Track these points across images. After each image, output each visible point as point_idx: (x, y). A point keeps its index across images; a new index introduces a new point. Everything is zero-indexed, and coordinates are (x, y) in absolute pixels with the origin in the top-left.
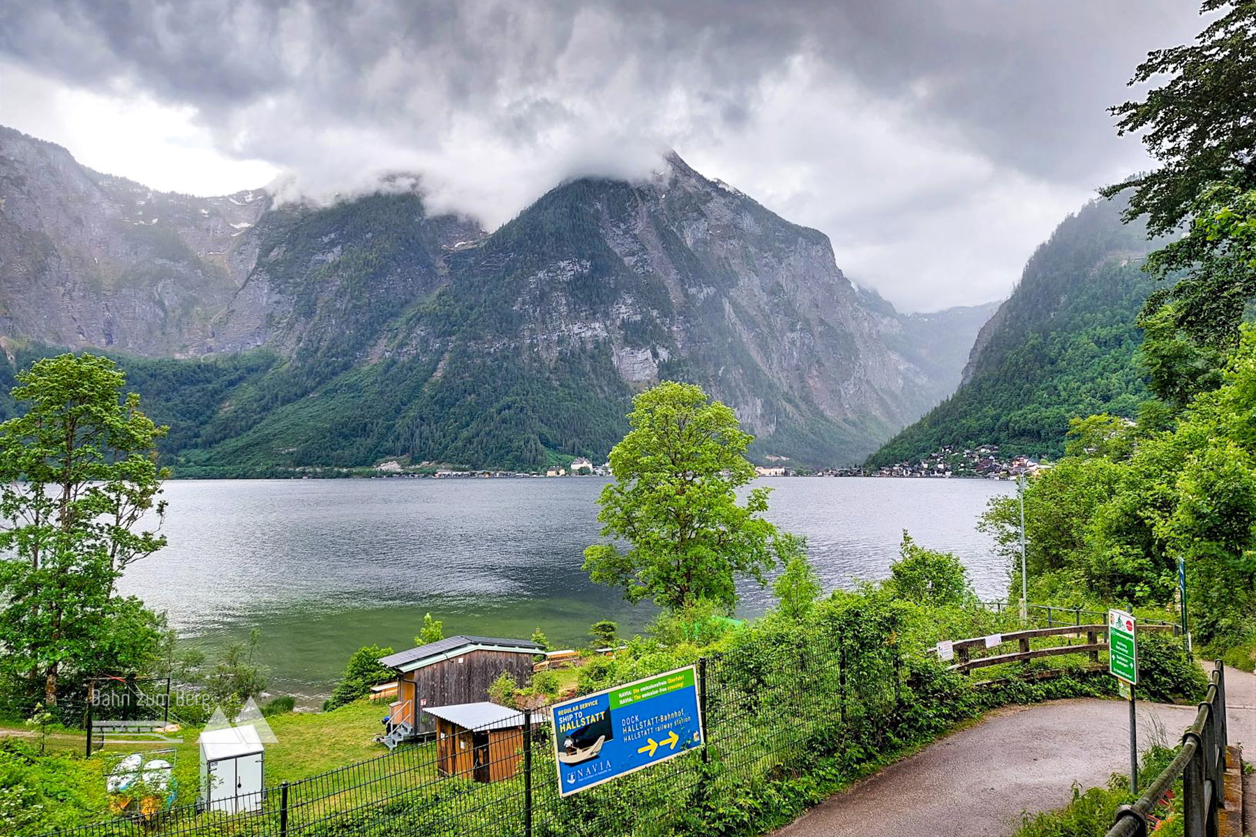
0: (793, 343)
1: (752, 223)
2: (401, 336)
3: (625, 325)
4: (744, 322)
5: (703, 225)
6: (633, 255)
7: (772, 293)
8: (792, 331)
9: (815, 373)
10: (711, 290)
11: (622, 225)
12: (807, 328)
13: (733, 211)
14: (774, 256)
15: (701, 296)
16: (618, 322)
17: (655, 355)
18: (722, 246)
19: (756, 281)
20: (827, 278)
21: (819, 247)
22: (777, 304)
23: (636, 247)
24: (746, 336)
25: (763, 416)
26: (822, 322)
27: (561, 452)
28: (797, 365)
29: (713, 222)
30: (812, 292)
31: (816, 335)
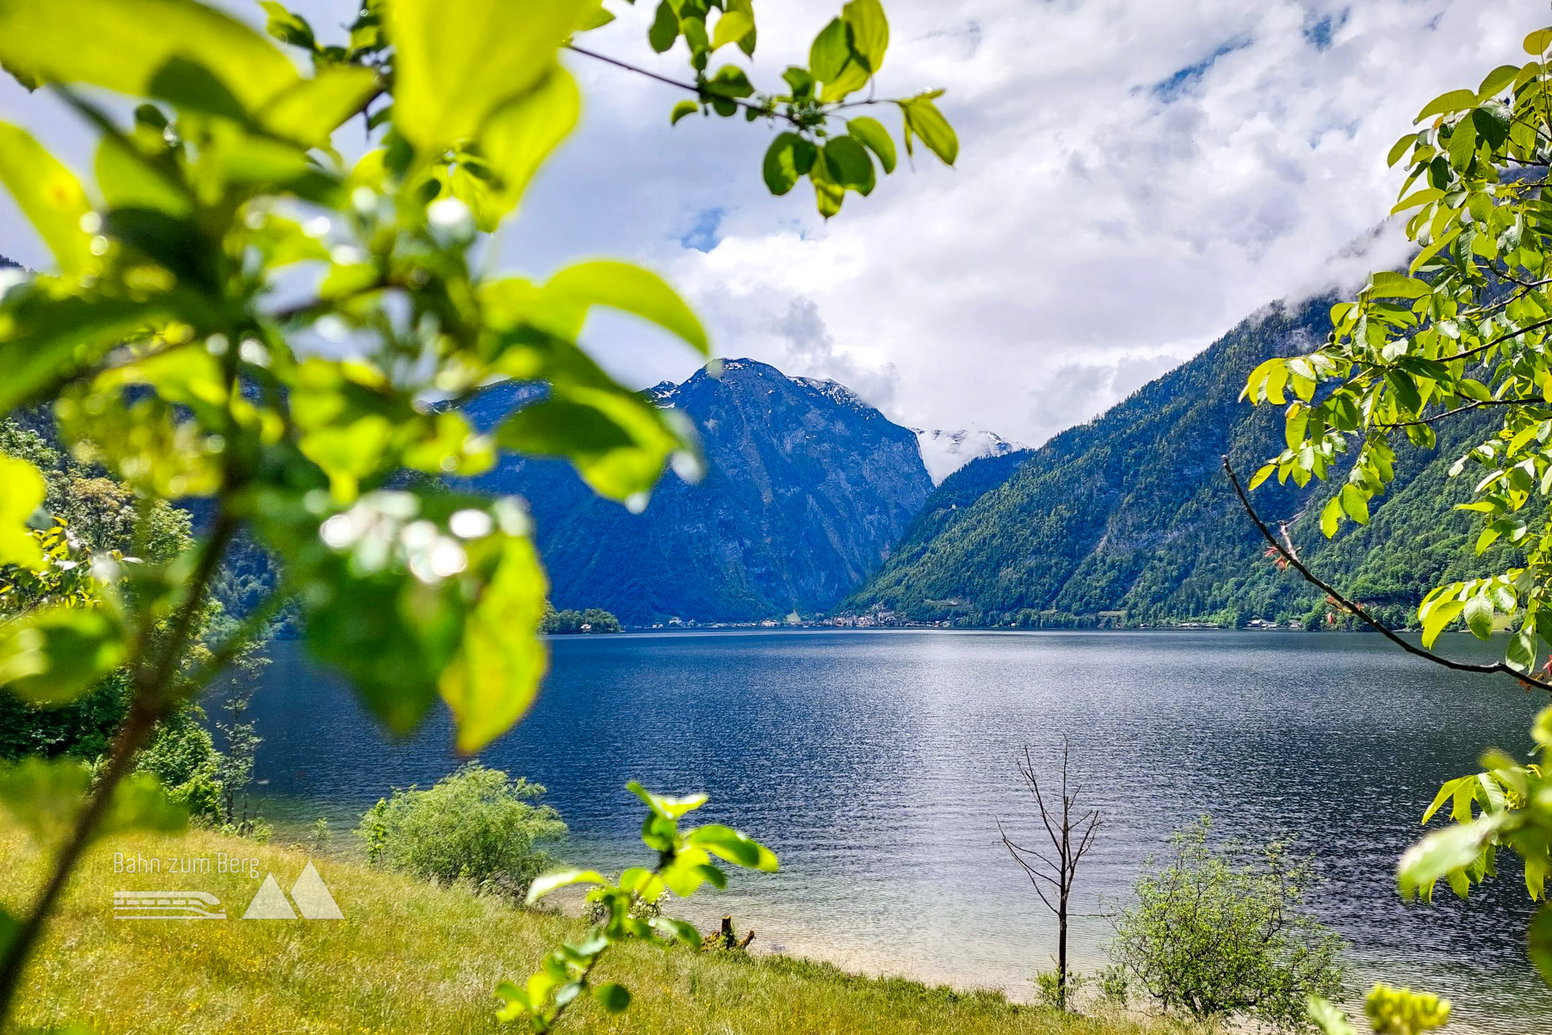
0: (871, 523)
1: (843, 428)
2: (569, 533)
3: (722, 523)
4: (824, 511)
5: (801, 433)
6: (735, 467)
7: (856, 483)
8: (871, 514)
9: (887, 547)
10: (797, 489)
11: (729, 445)
12: (885, 510)
13: (827, 420)
14: (859, 455)
15: (789, 494)
16: (717, 521)
17: (742, 544)
18: (816, 449)
19: (842, 475)
20: (906, 469)
21: (900, 444)
22: (859, 493)
23: (739, 461)
24: (827, 523)
25: (825, 583)
26: (898, 505)
27: (664, 614)
28: (874, 541)
29: (811, 429)
30: (892, 481)
31: (892, 515)
